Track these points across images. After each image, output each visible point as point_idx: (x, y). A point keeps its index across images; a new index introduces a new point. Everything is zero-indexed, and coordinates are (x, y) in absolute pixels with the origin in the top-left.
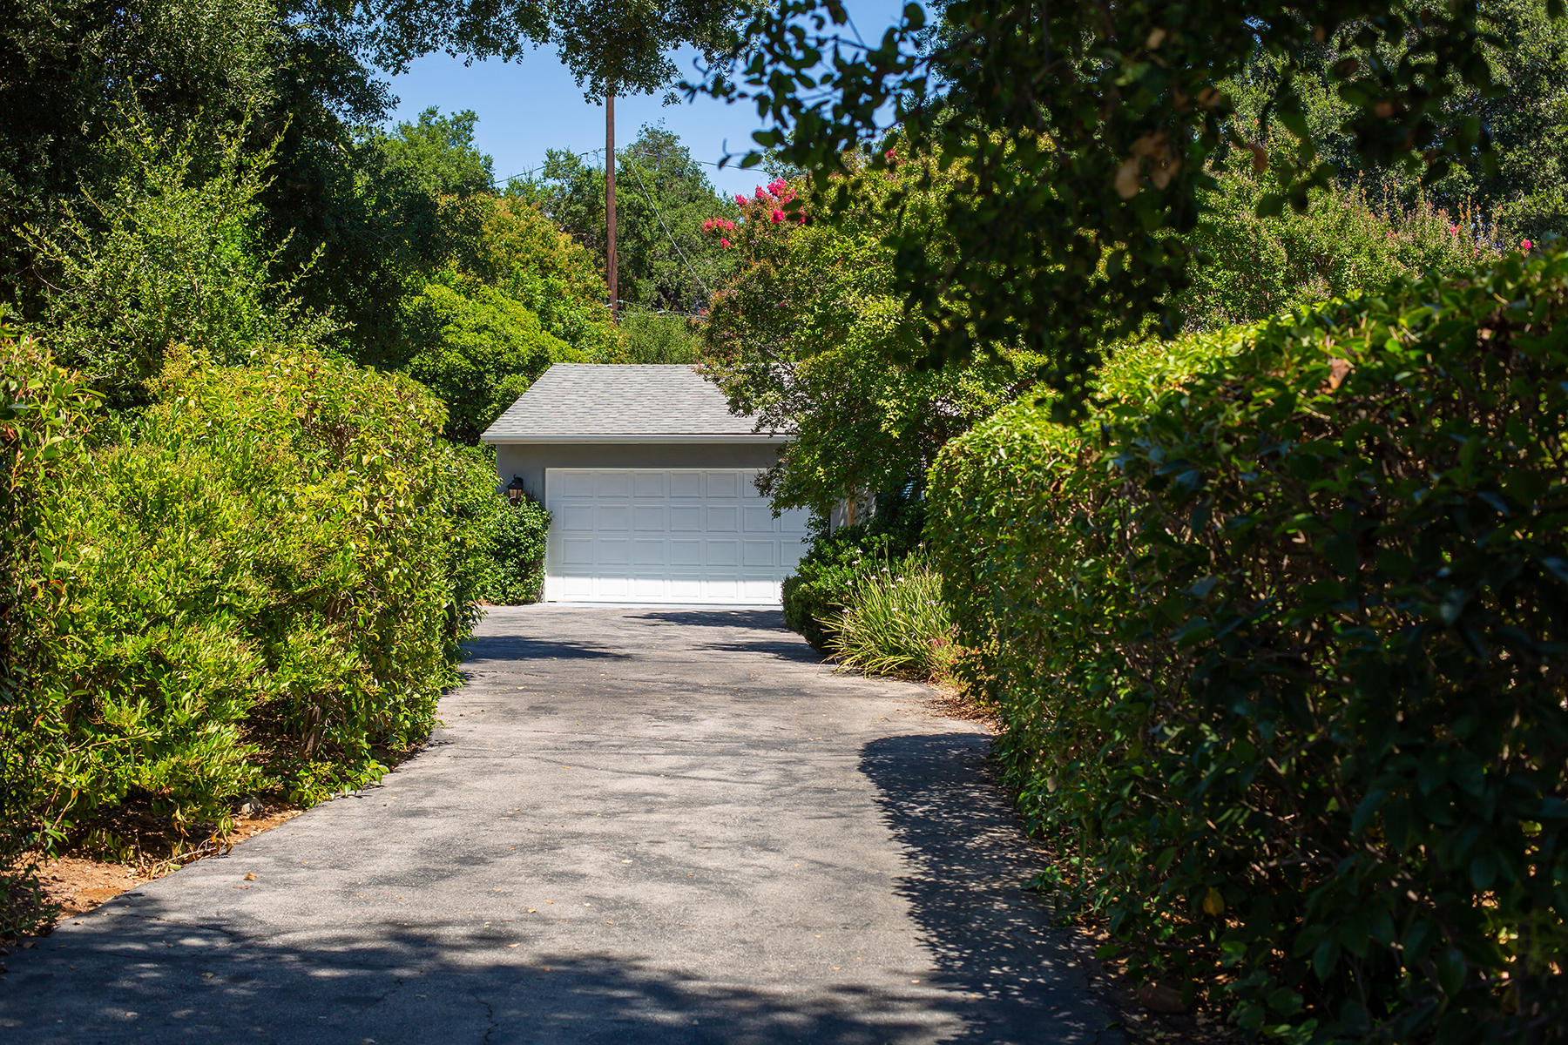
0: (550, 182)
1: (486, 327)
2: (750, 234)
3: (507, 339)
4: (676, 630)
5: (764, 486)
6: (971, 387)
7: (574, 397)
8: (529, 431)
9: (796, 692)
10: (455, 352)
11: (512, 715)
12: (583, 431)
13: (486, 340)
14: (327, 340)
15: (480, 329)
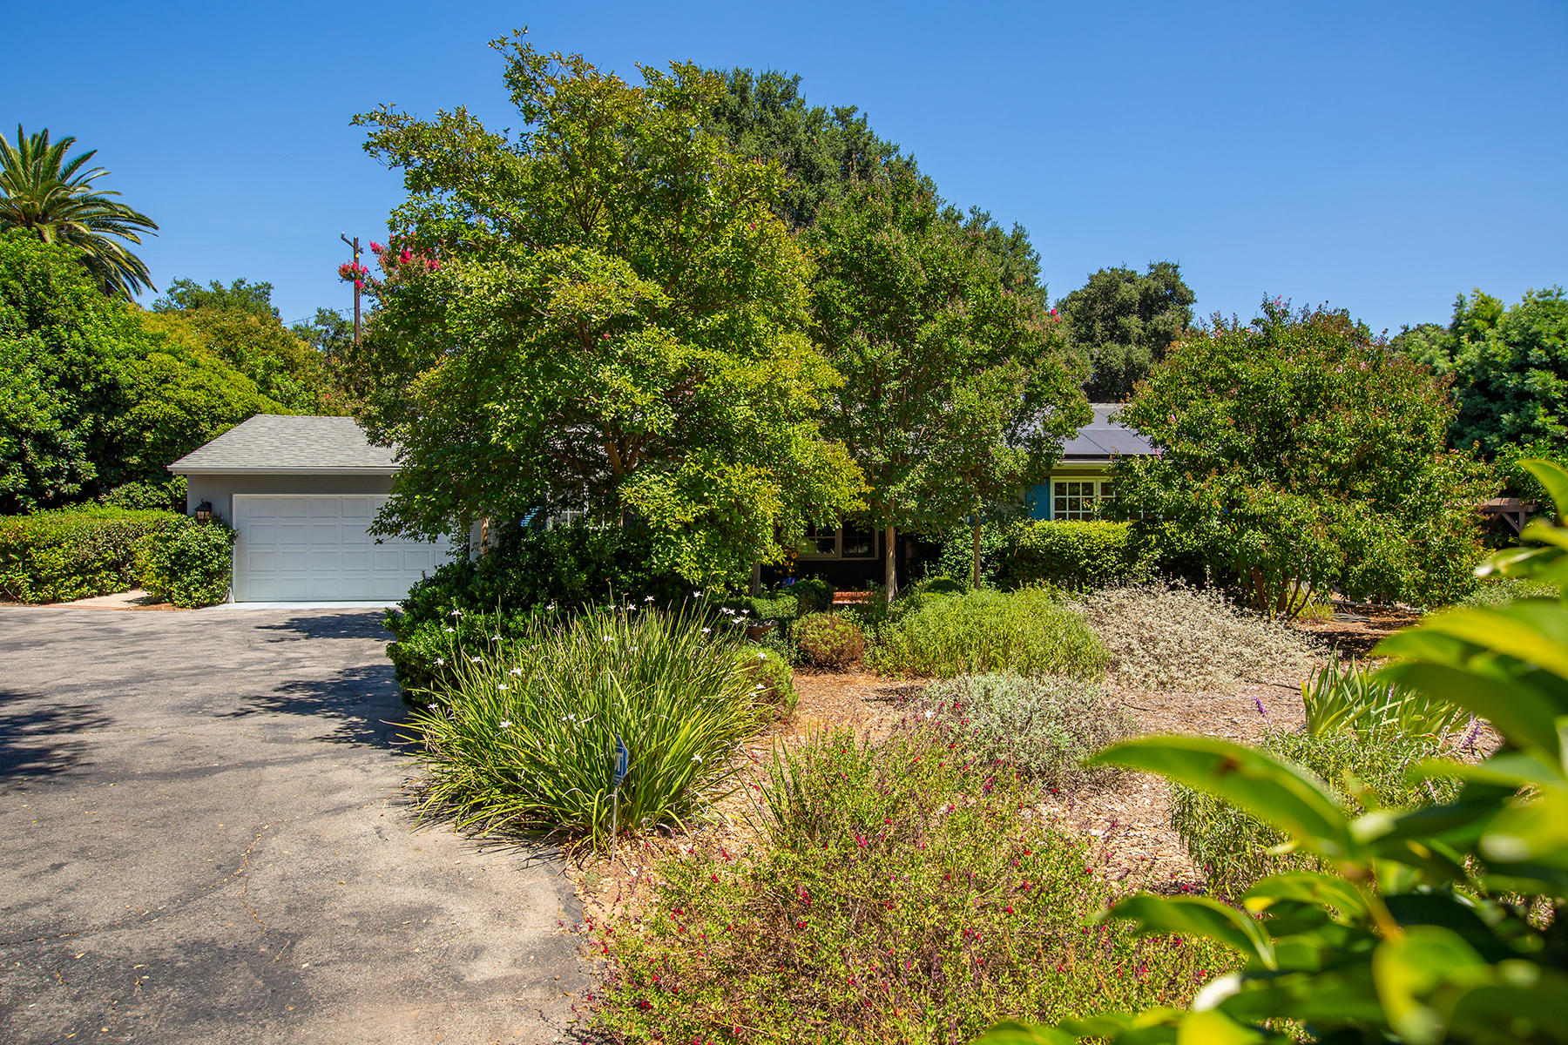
1: (202, 387)
3: (221, 397)
7: (265, 439)
8: (215, 464)
10: (172, 405)
12: (263, 464)
13: (201, 398)
15: (195, 388)
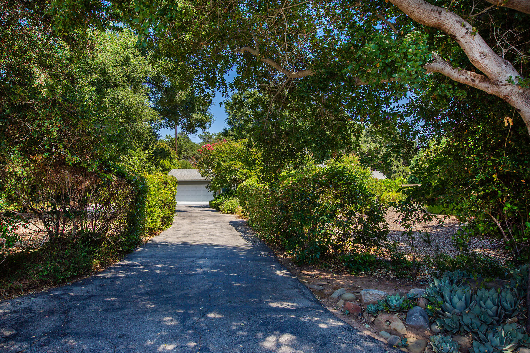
0: (167, 140)
2: (204, 152)
4: (195, 208)
5: (207, 187)
6: (239, 174)
7: (176, 174)
9: (217, 216)
11: (181, 219)
14: (161, 171)
